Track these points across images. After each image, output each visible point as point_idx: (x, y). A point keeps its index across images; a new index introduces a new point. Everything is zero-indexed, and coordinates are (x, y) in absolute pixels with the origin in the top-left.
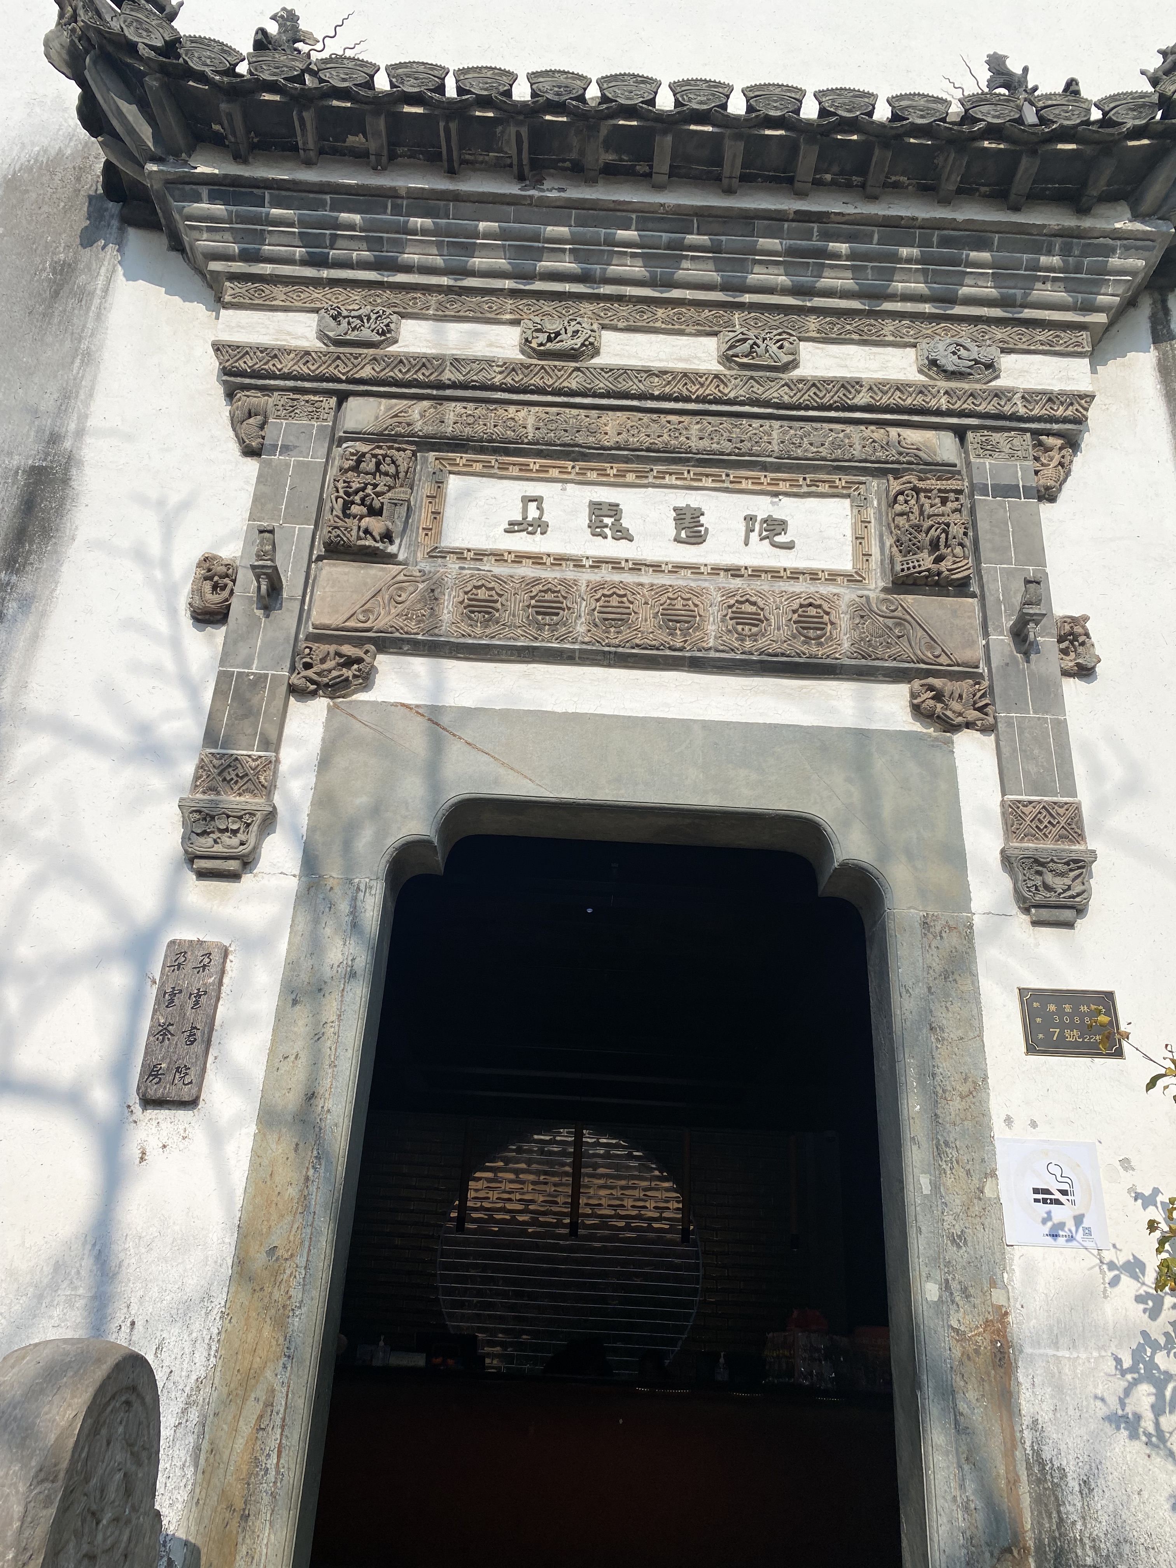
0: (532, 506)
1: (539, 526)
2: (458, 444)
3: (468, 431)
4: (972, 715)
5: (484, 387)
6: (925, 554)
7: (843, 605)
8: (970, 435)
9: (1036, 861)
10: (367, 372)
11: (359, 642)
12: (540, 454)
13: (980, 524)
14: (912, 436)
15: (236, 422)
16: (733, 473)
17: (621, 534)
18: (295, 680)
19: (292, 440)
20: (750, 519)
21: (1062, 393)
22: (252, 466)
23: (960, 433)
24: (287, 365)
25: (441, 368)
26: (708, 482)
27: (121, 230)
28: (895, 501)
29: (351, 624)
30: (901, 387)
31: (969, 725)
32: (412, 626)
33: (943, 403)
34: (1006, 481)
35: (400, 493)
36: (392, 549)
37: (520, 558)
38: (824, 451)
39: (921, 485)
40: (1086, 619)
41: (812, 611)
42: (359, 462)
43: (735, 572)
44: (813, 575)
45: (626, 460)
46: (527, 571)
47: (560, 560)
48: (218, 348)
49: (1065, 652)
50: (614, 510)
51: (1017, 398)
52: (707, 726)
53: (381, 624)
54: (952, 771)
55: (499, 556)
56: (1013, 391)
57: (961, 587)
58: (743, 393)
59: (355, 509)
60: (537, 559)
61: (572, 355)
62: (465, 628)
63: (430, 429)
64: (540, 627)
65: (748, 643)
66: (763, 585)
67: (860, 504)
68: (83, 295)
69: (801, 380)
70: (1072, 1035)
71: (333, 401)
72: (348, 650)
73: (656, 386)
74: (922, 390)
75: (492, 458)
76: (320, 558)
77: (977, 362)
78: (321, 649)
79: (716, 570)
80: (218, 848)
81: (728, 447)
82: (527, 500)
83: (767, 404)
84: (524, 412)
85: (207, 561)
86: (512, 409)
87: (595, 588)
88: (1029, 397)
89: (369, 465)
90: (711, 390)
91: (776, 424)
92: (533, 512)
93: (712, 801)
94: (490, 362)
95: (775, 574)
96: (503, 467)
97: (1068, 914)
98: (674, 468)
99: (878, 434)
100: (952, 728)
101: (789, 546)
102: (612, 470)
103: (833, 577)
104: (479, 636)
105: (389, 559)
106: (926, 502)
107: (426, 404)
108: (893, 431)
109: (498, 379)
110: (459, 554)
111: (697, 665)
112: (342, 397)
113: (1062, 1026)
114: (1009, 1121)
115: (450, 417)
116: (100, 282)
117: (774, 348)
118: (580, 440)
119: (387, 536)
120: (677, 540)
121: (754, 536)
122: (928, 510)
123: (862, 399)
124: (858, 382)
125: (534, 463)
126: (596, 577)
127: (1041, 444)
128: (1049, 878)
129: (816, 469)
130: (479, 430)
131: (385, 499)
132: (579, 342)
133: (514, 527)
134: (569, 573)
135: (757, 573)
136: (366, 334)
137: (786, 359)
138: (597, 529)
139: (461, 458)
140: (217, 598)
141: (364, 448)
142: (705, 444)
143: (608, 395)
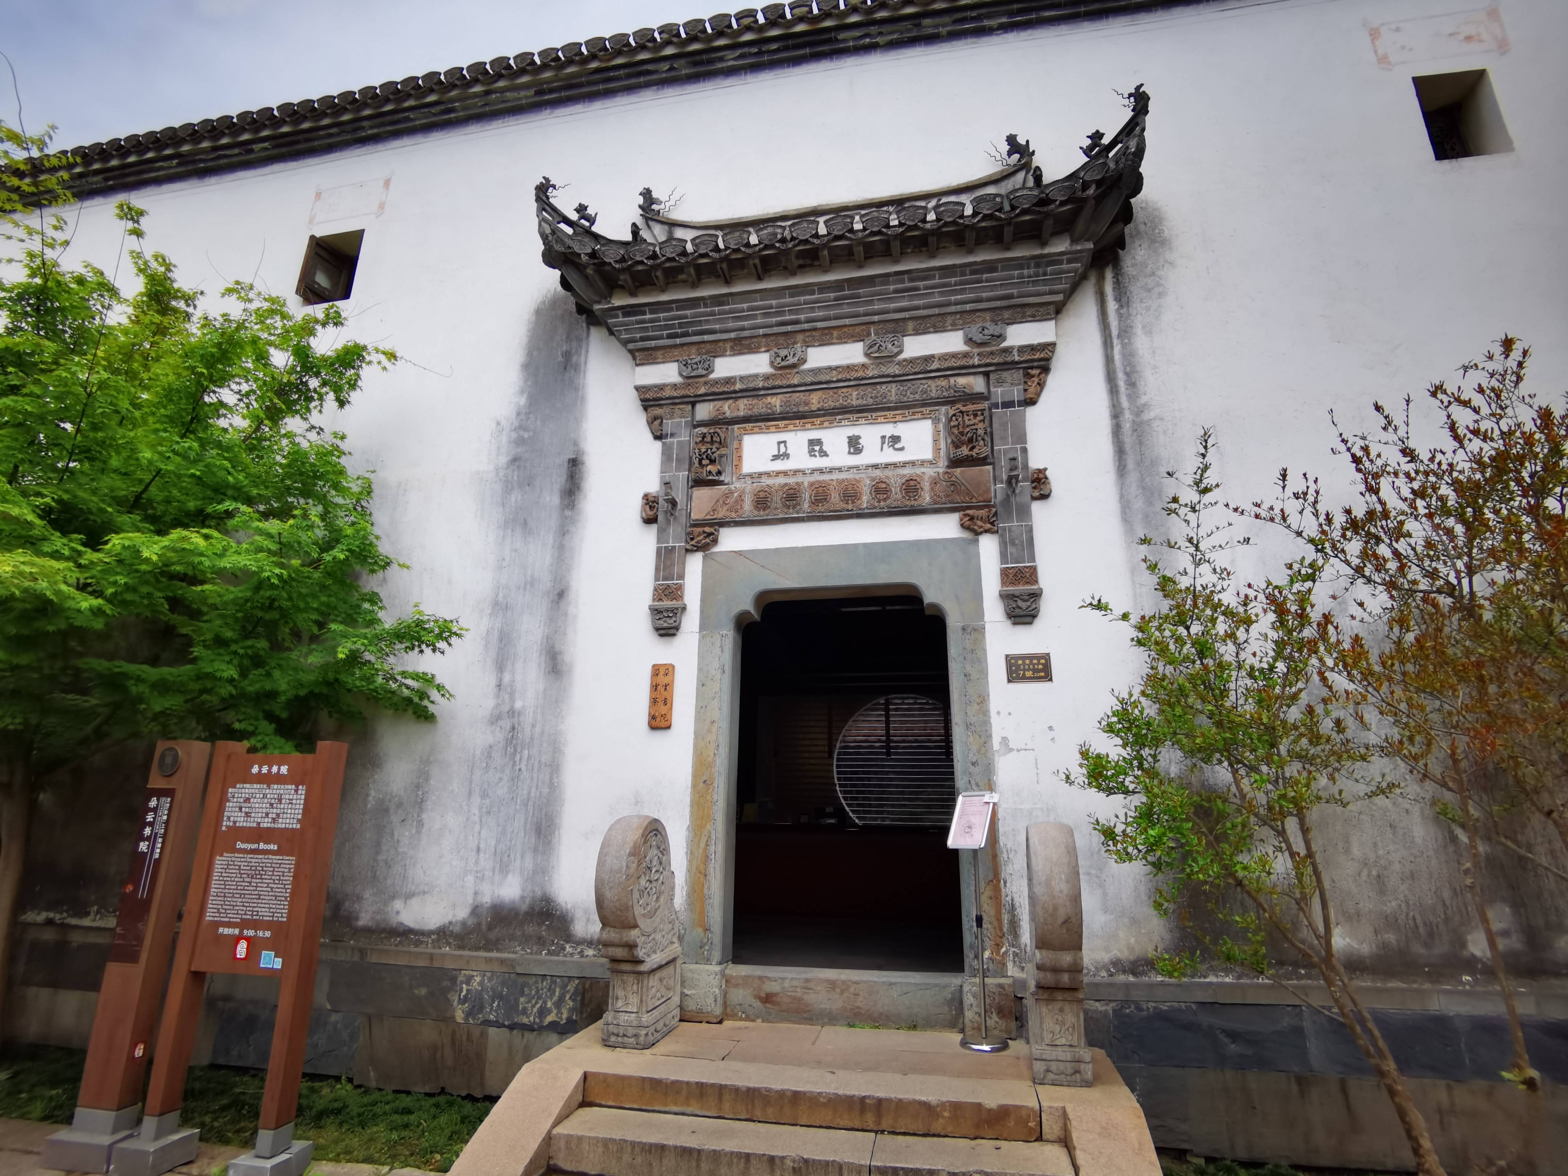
0: (782, 445)
1: (786, 456)
2: (746, 420)
3: (750, 413)
4: (988, 526)
5: (755, 389)
6: (964, 448)
7: (926, 478)
8: (992, 376)
9: (1014, 596)
10: (702, 390)
11: (711, 525)
12: (784, 419)
13: (994, 426)
14: (962, 381)
15: (650, 423)
16: (874, 415)
17: (824, 454)
18: (688, 547)
19: (674, 431)
20: (883, 437)
21: (1039, 345)
22: (658, 444)
23: (987, 375)
24: (667, 393)
25: (734, 383)
26: (863, 421)
27: (588, 329)
28: (951, 420)
29: (708, 517)
30: (954, 355)
31: (986, 531)
32: (733, 515)
33: (976, 361)
34: (1007, 399)
35: (723, 451)
36: (722, 478)
37: (778, 473)
38: (917, 397)
39: (963, 409)
40: (1045, 469)
41: (912, 483)
42: (704, 437)
43: (876, 466)
44: (913, 463)
45: (824, 415)
46: (782, 480)
47: (796, 472)
48: (637, 388)
49: (1035, 488)
50: (819, 442)
51: (1015, 352)
52: (865, 545)
53: (720, 515)
54: (978, 555)
55: (768, 474)
56: (1012, 348)
57: (982, 461)
58: (876, 372)
59: (705, 462)
60: (785, 473)
61: (794, 366)
62: (756, 512)
63: (734, 415)
64: (788, 507)
65: (882, 503)
66: (889, 473)
67: (936, 421)
68: (577, 368)
69: (905, 360)
70: (1029, 674)
71: (690, 407)
72: (707, 529)
73: (834, 376)
74: (966, 355)
75: (762, 424)
76: (692, 487)
77: (993, 336)
78: (698, 530)
79: (867, 467)
80: (665, 625)
81: (871, 401)
82: (779, 443)
83: (888, 376)
84: (774, 399)
85: (646, 496)
86: (769, 398)
87: (811, 484)
88: (1022, 349)
89: (708, 439)
90: (860, 374)
91: (894, 385)
92: (783, 450)
93: (868, 581)
94: (756, 376)
95: (895, 465)
96: (768, 428)
97: (1028, 619)
98: (847, 416)
99: (943, 383)
100: (977, 534)
101: (902, 449)
102: (818, 421)
103: (923, 463)
104: (762, 515)
105: (721, 483)
106: (966, 418)
107: (730, 401)
108: (952, 380)
109: (761, 385)
110: (751, 476)
111: (860, 516)
112: (693, 404)
113: (1025, 670)
114: (998, 713)
115: (742, 407)
116: (583, 358)
117: (890, 346)
118: (801, 409)
119: (719, 473)
120: (850, 453)
121: (885, 446)
122: (967, 423)
123: (935, 366)
124: (933, 356)
125: (781, 424)
126: (812, 479)
127: (1028, 374)
128: (1020, 603)
129: (914, 406)
130: (756, 411)
131: (716, 455)
132: (796, 359)
133: (776, 457)
134: (799, 478)
135: (887, 466)
136: (701, 372)
137: (896, 350)
138: (811, 453)
139: (748, 426)
140: (651, 513)
141: (704, 430)
142: (860, 402)
143: (812, 384)
